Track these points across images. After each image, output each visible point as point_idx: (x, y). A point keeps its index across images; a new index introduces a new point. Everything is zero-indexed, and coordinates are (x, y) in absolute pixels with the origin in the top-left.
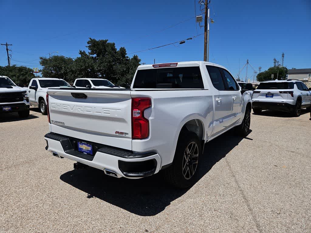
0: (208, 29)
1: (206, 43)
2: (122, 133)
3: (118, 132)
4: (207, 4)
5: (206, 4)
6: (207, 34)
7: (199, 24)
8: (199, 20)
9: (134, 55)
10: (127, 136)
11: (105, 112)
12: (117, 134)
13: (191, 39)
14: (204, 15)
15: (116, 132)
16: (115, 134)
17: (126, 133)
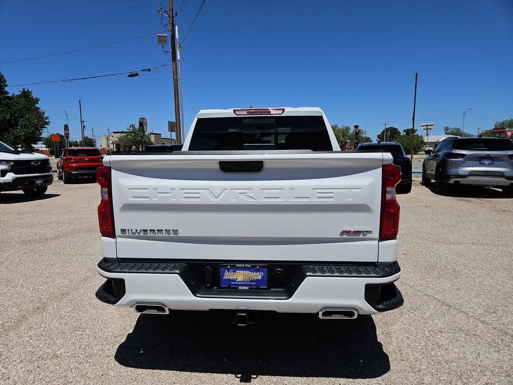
0: (178, 57)
1: (177, 80)
2: (357, 233)
3: (348, 232)
4: (173, 17)
5: (171, 16)
6: (176, 66)
7: (163, 47)
8: (162, 40)
9: (24, 90)
10: (369, 236)
11: (319, 195)
12: (345, 236)
13: (149, 70)
14: (170, 33)
15: (343, 232)
16: (339, 236)
17: (367, 231)
